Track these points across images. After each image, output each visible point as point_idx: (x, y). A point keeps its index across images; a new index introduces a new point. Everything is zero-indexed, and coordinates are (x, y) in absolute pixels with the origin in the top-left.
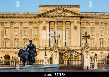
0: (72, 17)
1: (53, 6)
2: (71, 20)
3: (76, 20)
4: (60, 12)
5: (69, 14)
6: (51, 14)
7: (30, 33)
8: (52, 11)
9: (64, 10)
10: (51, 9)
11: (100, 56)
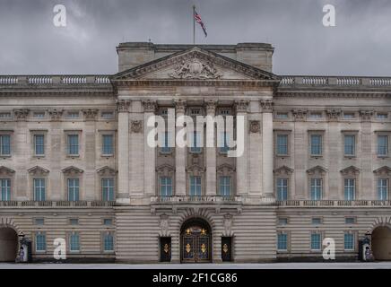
2: (237, 96)
3: (255, 98)
4: (196, 67)
7: (87, 151)
11: (345, 231)
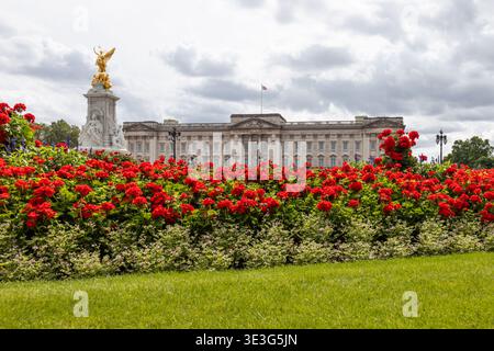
0: (269, 129)
1: (247, 116)
2: (268, 133)
3: (274, 133)
4: (254, 123)
5: (266, 126)
6: (245, 126)
8: (245, 122)
9: (260, 121)
10: (245, 119)
